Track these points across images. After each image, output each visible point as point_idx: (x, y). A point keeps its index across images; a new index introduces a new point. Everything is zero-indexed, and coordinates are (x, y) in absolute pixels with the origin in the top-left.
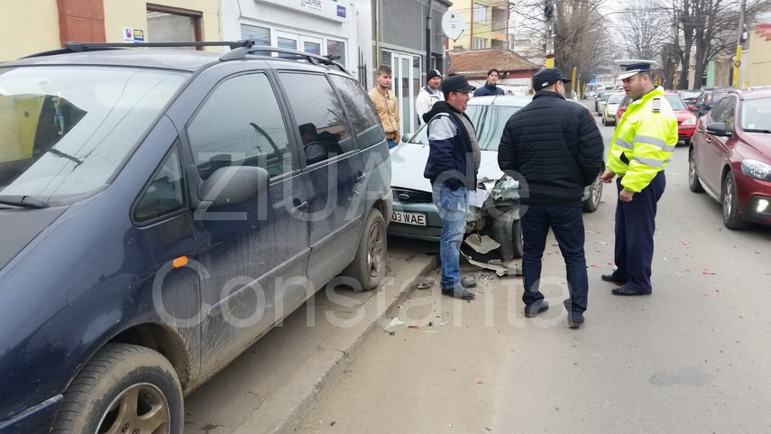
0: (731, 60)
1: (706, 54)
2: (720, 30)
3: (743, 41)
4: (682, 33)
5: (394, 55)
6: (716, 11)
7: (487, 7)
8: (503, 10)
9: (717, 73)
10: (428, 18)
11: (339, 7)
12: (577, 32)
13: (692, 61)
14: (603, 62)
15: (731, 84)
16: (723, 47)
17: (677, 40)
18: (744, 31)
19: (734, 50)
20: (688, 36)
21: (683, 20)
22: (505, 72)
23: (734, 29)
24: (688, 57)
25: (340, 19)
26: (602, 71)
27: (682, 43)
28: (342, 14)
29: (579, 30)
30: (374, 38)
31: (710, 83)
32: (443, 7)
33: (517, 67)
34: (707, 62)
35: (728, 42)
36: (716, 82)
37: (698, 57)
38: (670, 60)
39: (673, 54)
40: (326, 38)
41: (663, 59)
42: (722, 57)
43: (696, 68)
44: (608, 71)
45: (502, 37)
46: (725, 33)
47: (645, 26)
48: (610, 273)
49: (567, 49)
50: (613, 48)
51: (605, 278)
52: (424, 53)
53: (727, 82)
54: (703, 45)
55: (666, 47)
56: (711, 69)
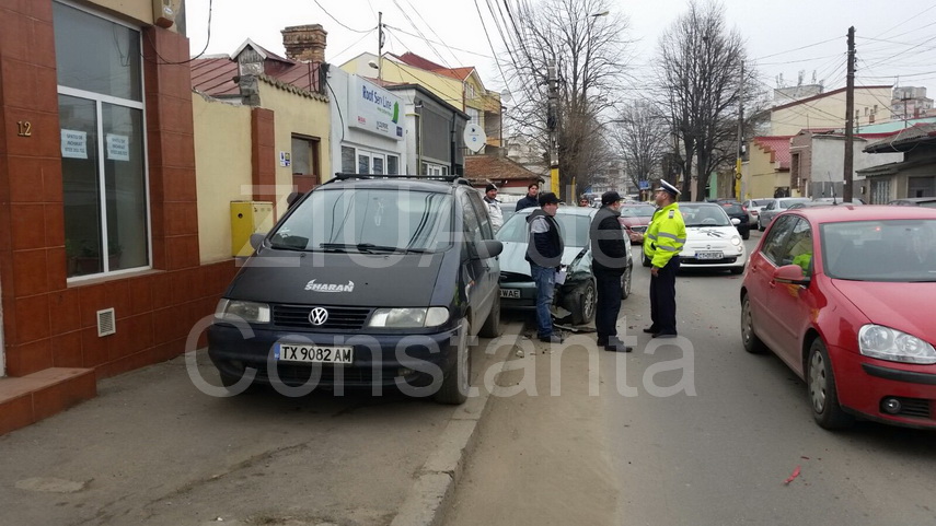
0: (733, 171)
1: (707, 164)
2: (720, 141)
3: (742, 154)
4: (682, 142)
5: (429, 167)
6: (716, 121)
7: (479, 111)
8: (496, 115)
9: (719, 184)
10: (452, 132)
11: (398, 128)
12: (578, 142)
13: (694, 172)
14: (599, 171)
15: (734, 196)
16: (724, 158)
17: (677, 149)
18: (743, 143)
19: (734, 161)
20: (688, 145)
21: (682, 130)
22: (503, 181)
23: (734, 140)
24: (689, 167)
25: (398, 137)
26: (598, 180)
27: (683, 152)
28: (399, 134)
29: (580, 141)
30: (418, 152)
31: (713, 194)
32: (463, 121)
33: (516, 175)
34: (709, 173)
35: (729, 153)
36: (719, 194)
37: (700, 167)
38: (670, 169)
39: (673, 165)
40: (387, 154)
41: (663, 169)
42: (724, 167)
43: (698, 179)
44: (604, 180)
45: (497, 143)
46: (726, 143)
47: (643, 134)
48: (648, 327)
49: (568, 158)
50: (610, 157)
51: (645, 331)
52: (450, 164)
53: (730, 194)
54: (704, 156)
55: (667, 156)
56: (713, 180)
